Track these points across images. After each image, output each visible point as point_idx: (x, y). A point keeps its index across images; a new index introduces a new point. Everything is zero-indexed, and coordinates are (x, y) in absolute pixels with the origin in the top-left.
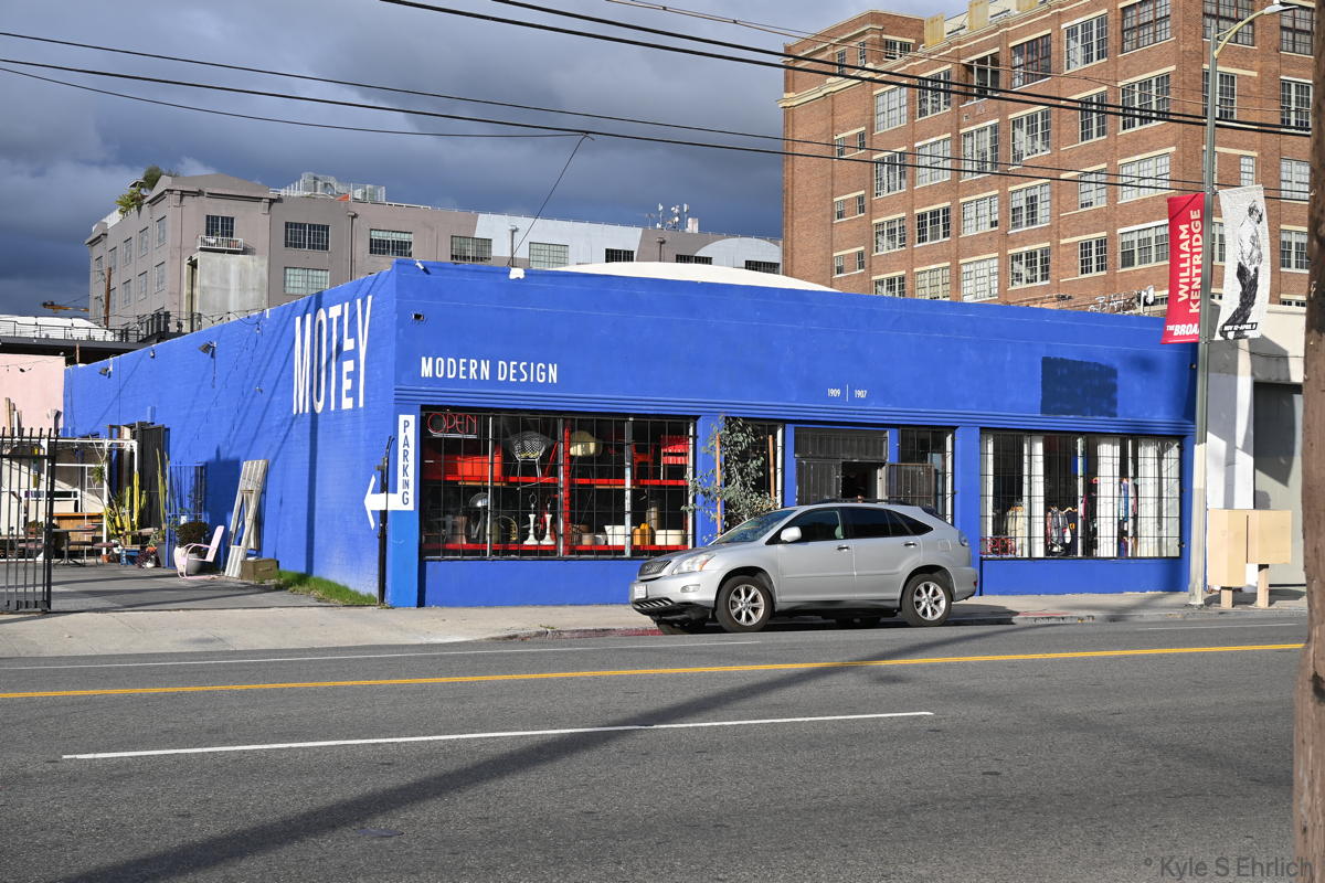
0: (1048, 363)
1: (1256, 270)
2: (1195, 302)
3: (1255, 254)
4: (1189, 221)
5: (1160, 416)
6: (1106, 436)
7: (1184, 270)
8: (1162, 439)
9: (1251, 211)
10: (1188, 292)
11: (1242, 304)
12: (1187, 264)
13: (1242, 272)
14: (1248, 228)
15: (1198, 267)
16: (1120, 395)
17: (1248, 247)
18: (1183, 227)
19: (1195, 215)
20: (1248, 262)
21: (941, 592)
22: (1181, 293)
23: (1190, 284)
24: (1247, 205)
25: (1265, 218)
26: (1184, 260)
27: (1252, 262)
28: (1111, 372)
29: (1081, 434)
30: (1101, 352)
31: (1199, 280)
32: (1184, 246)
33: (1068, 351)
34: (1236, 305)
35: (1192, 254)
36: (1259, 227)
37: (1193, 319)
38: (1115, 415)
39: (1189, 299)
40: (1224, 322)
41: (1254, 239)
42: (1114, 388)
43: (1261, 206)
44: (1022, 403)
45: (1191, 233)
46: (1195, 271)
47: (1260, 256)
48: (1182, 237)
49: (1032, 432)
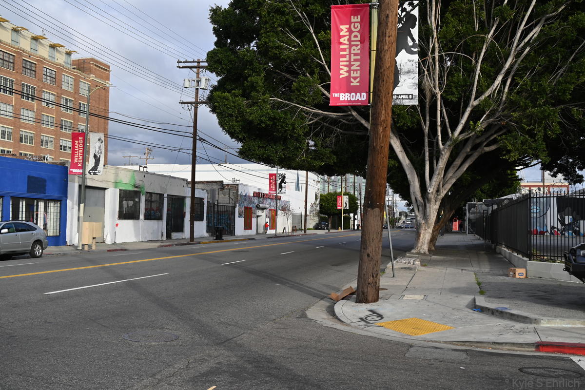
0: (29, 177)
1: (100, 156)
2: (80, 163)
3: (100, 151)
4: (79, 140)
5: (56, 195)
6: (41, 200)
7: (76, 154)
8: (55, 201)
9: (99, 140)
10: (78, 160)
11: (95, 165)
12: (77, 152)
13: (95, 156)
14: (98, 144)
15: (81, 153)
16: (47, 188)
17: (97, 150)
18: (76, 141)
19: (81, 138)
20: (97, 154)
21: (40, 248)
22: (75, 160)
23: (78, 158)
24: (98, 138)
25: (103, 142)
26: (76, 151)
27: (99, 154)
28: (45, 181)
29: (36, 199)
30: (43, 175)
31: (81, 157)
32: (77, 147)
33: (34, 174)
34: (94, 165)
35: (79, 149)
36: (101, 144)
37: (79, 168)
38: (45, 193)
39: (78, 162)
40: (90, 169)
41: (100, 147)
42: (45, 186)
43: (103, 139)
44: (22, 189)
45: (79, 143)
46: (80, 154)
47: (101, 152)
48: (76, 144)
49: (23, 198)
